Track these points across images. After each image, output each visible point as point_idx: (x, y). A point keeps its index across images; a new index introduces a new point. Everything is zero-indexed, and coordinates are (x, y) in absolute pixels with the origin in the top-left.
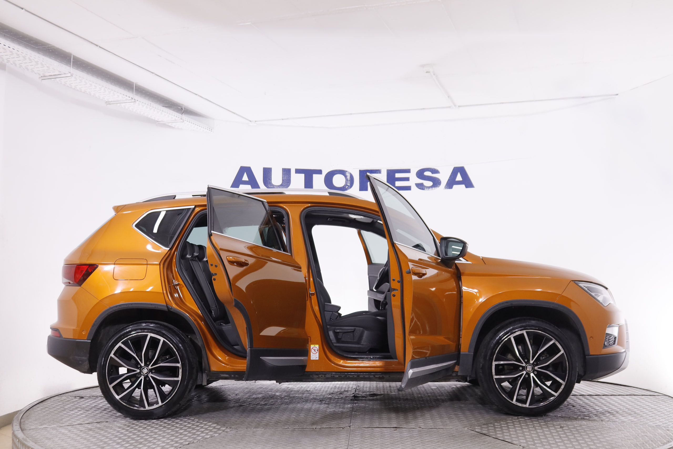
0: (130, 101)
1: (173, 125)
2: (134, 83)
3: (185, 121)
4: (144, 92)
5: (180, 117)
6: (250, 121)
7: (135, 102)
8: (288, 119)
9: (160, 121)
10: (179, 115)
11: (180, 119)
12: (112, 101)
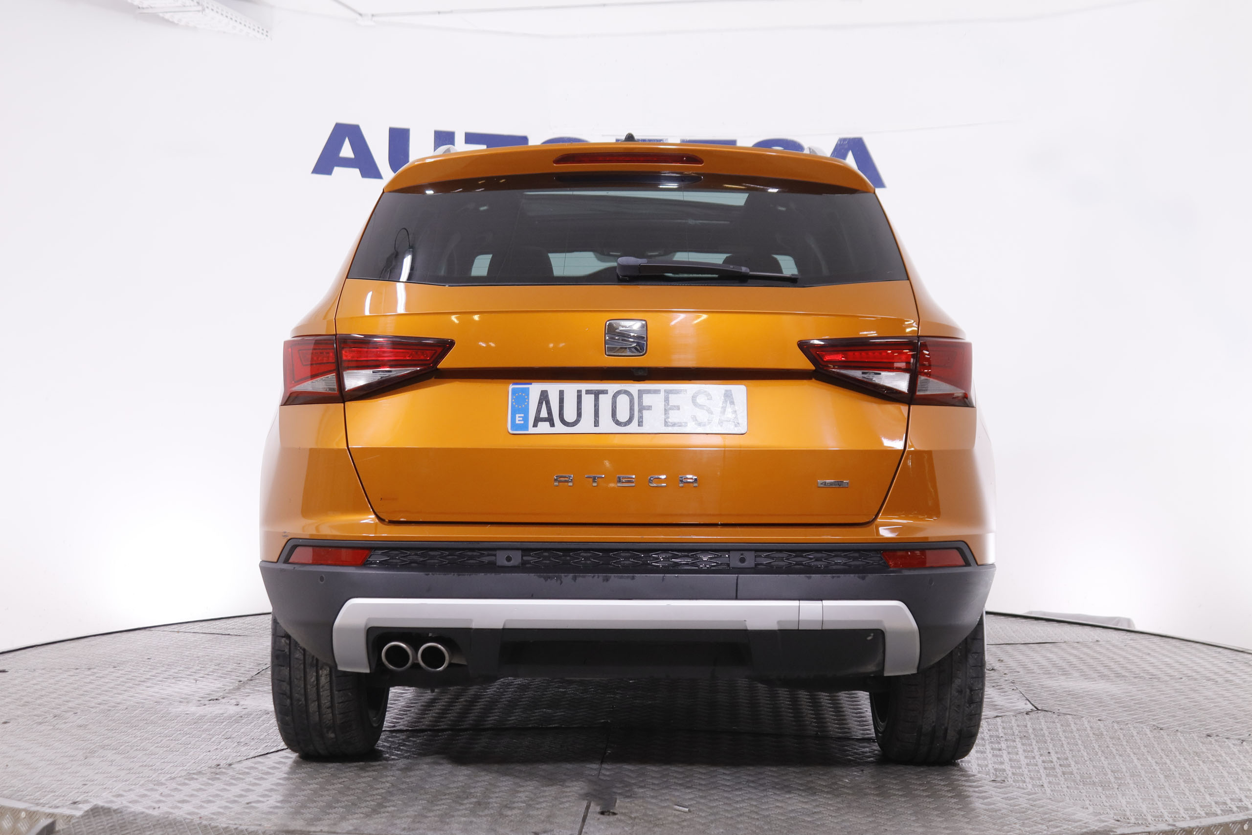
1: (176, 18)
3: (206, 9)
6: (360, 15)
8: (451, 12)
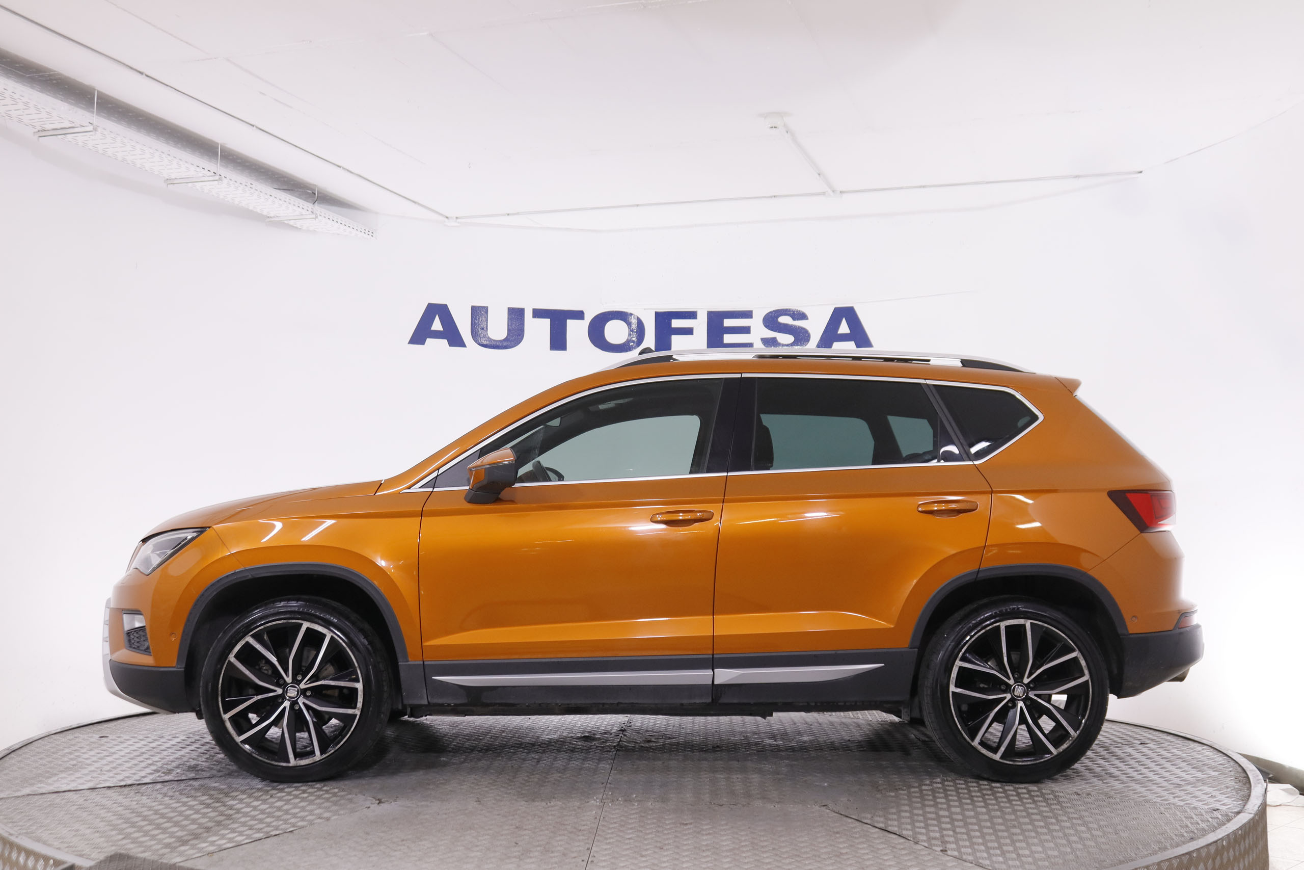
0: (211, 178)
1: (298, 224)
2: (218, 144)
3: (320, 217)
4: (239, 161)
5: (310, 210)
6: (447, 218)
7: (220, 179)
8: (518, 214)
9: (272, 215)
10: (308, 205)
11: (309, 212)
12: (176, 179)
